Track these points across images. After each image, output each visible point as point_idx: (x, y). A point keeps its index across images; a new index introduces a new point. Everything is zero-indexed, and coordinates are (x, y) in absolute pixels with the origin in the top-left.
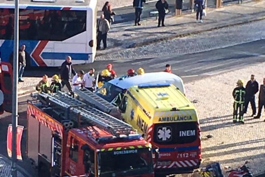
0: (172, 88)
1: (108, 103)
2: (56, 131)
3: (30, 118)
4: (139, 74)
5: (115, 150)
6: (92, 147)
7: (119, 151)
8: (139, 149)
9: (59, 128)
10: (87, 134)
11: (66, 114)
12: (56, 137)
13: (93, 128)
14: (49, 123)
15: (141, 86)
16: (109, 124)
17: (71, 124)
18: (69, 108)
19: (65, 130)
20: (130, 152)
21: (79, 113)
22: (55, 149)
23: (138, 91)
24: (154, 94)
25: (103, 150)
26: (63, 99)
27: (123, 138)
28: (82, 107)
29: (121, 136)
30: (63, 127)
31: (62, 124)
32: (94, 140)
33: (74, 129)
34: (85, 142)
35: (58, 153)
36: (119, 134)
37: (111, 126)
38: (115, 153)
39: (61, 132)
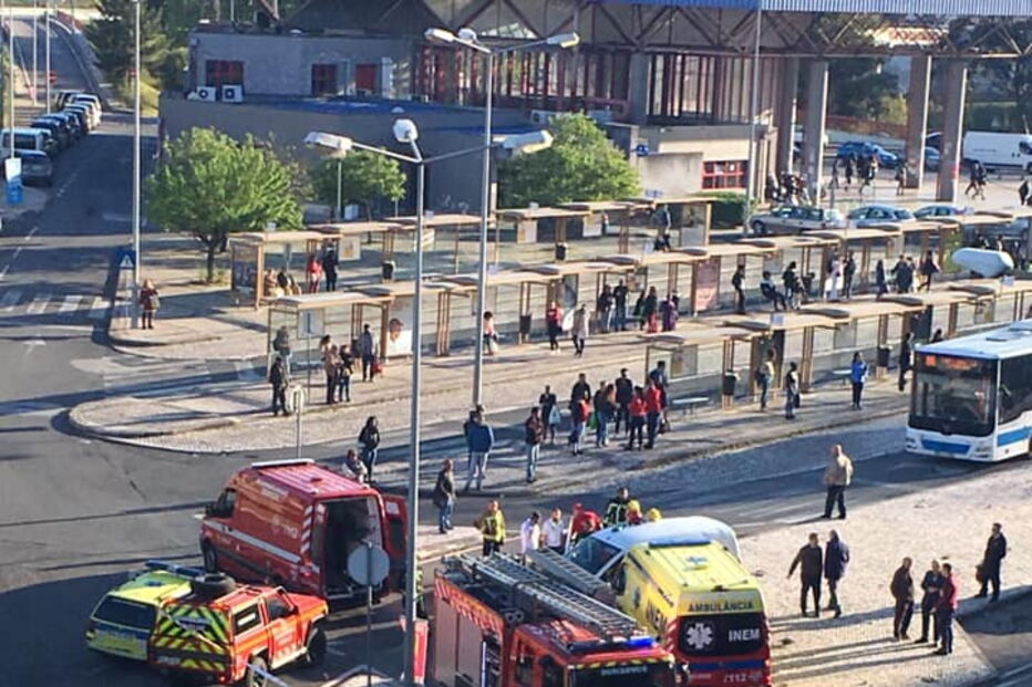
0: (715, 547)
1: (590, 575)
2: (490, 630)
3: (440, 604)
4: (652, 520)
5: (603, 667)
6: (561, 662)
7: (611, 668)
8: (650, 666)
9: (496, 623)
10: (549, 635)
11: (510, 597)
12: (490, 641)
13: (562, 625)
14: (477, 614)
15: (655, 542)
16: (593, 616)
17: (519, 616)
18: (516, 585)
19: (507, 627)
20: (634, 670)
21: (535, 596)
22: (488, 664)
23: (648, 553)
24: (679, 559)
25: (580, 666)
26: (504, 567)
27: (620, 644)
28: (541, 583)
29: (617, 639)
30: (505, 620)
31: (502, 615)
32: (564, 648)
33: (527, 626)
34: (545, 651)
35: (494, 671)
36: (611, 636)
37: (597, 621)
38: (604, 672)
39: (499, 631)
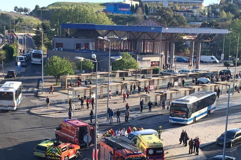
0: (154, 135)
1: (130, 140)
2: (111, 151)
3: (101, 146)
5: (132, 158)
6: (124, 157)
7: (134, 158)
8: (141, 158)
9: (112, 150)
10: (122, 152)
11: (114, 145)
12: (111, 153)
13: (124, 150)
14: (108, 148)
15: (142, 134)
16: (130, 148)
17: (116, 148)
18: (115, 142)
19: (114, 150)
20: (138, 158)
21: (119, 144)
22: (110, 157)
23: (141, 136)
24: (147, 137)
25: (128, 158)
26: (113, 139)
27: (136, 153)
28: (121, 142)
29: (135, 153)
30: (114, 149)
31: (113, 148)
32: (125, 154)
33: (118, 150)
34: (121, 155)
35: (112, 159)
36: (134, 152)
37: (131, 149)
39: (113, 151)
